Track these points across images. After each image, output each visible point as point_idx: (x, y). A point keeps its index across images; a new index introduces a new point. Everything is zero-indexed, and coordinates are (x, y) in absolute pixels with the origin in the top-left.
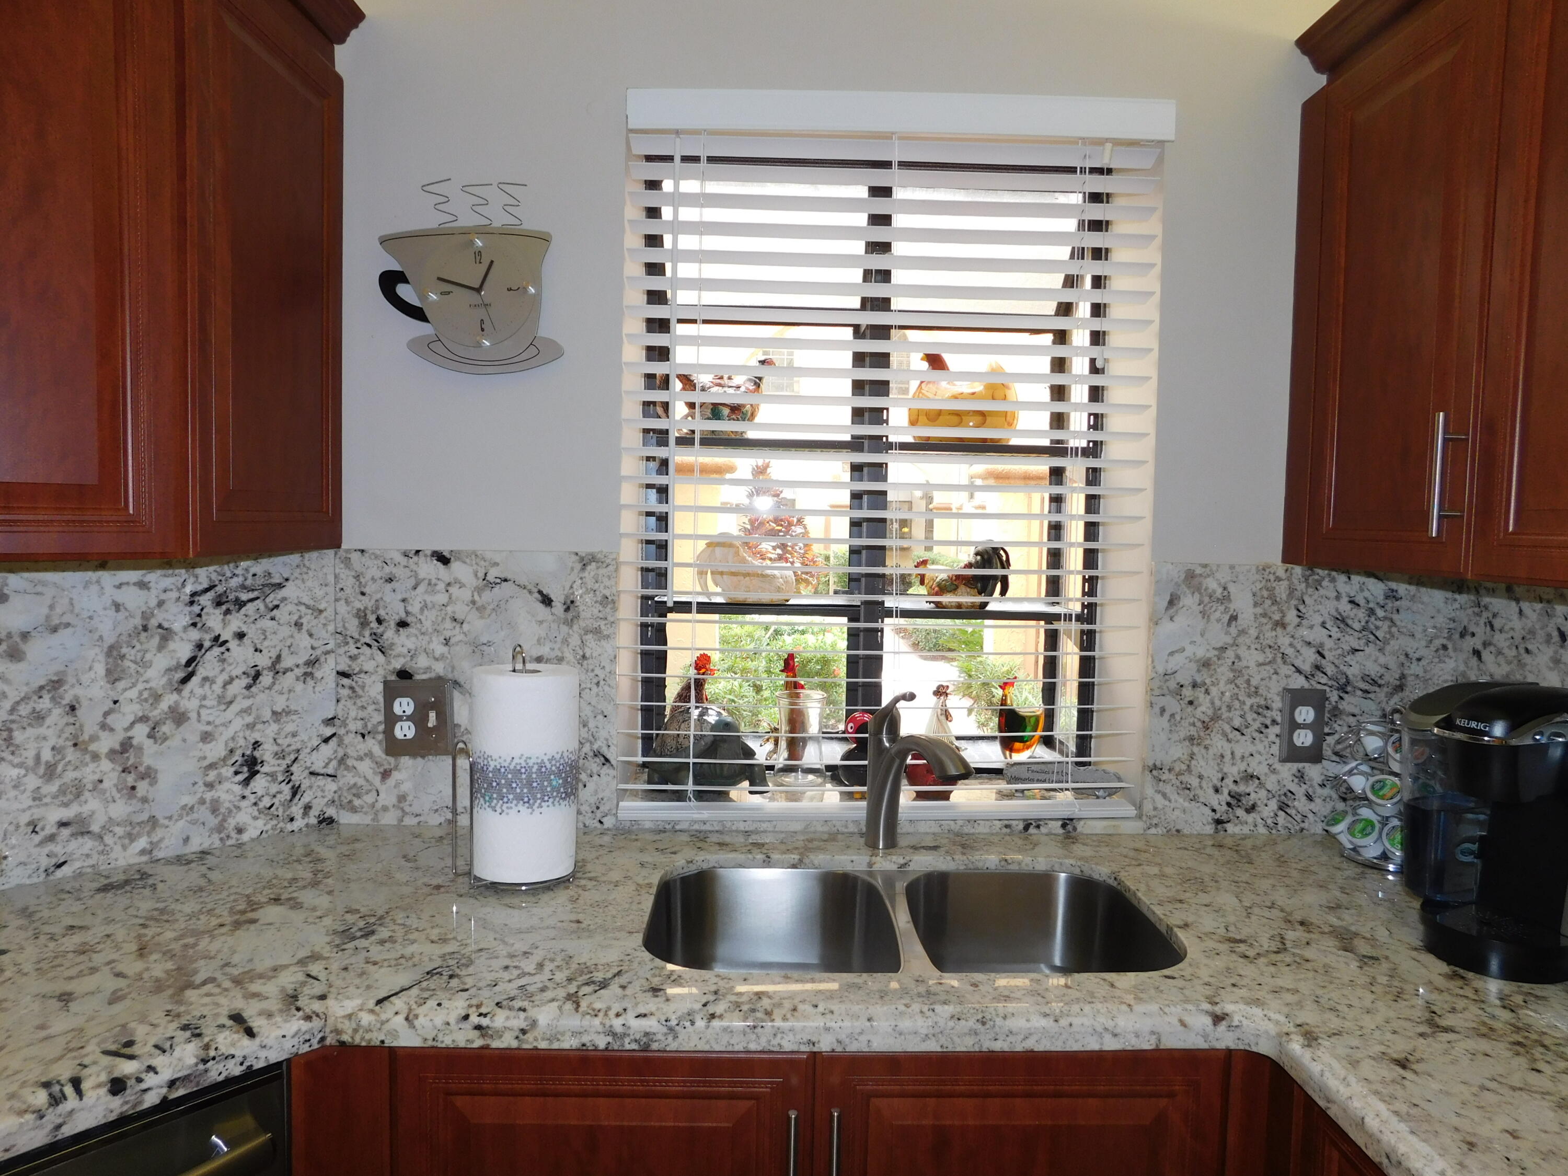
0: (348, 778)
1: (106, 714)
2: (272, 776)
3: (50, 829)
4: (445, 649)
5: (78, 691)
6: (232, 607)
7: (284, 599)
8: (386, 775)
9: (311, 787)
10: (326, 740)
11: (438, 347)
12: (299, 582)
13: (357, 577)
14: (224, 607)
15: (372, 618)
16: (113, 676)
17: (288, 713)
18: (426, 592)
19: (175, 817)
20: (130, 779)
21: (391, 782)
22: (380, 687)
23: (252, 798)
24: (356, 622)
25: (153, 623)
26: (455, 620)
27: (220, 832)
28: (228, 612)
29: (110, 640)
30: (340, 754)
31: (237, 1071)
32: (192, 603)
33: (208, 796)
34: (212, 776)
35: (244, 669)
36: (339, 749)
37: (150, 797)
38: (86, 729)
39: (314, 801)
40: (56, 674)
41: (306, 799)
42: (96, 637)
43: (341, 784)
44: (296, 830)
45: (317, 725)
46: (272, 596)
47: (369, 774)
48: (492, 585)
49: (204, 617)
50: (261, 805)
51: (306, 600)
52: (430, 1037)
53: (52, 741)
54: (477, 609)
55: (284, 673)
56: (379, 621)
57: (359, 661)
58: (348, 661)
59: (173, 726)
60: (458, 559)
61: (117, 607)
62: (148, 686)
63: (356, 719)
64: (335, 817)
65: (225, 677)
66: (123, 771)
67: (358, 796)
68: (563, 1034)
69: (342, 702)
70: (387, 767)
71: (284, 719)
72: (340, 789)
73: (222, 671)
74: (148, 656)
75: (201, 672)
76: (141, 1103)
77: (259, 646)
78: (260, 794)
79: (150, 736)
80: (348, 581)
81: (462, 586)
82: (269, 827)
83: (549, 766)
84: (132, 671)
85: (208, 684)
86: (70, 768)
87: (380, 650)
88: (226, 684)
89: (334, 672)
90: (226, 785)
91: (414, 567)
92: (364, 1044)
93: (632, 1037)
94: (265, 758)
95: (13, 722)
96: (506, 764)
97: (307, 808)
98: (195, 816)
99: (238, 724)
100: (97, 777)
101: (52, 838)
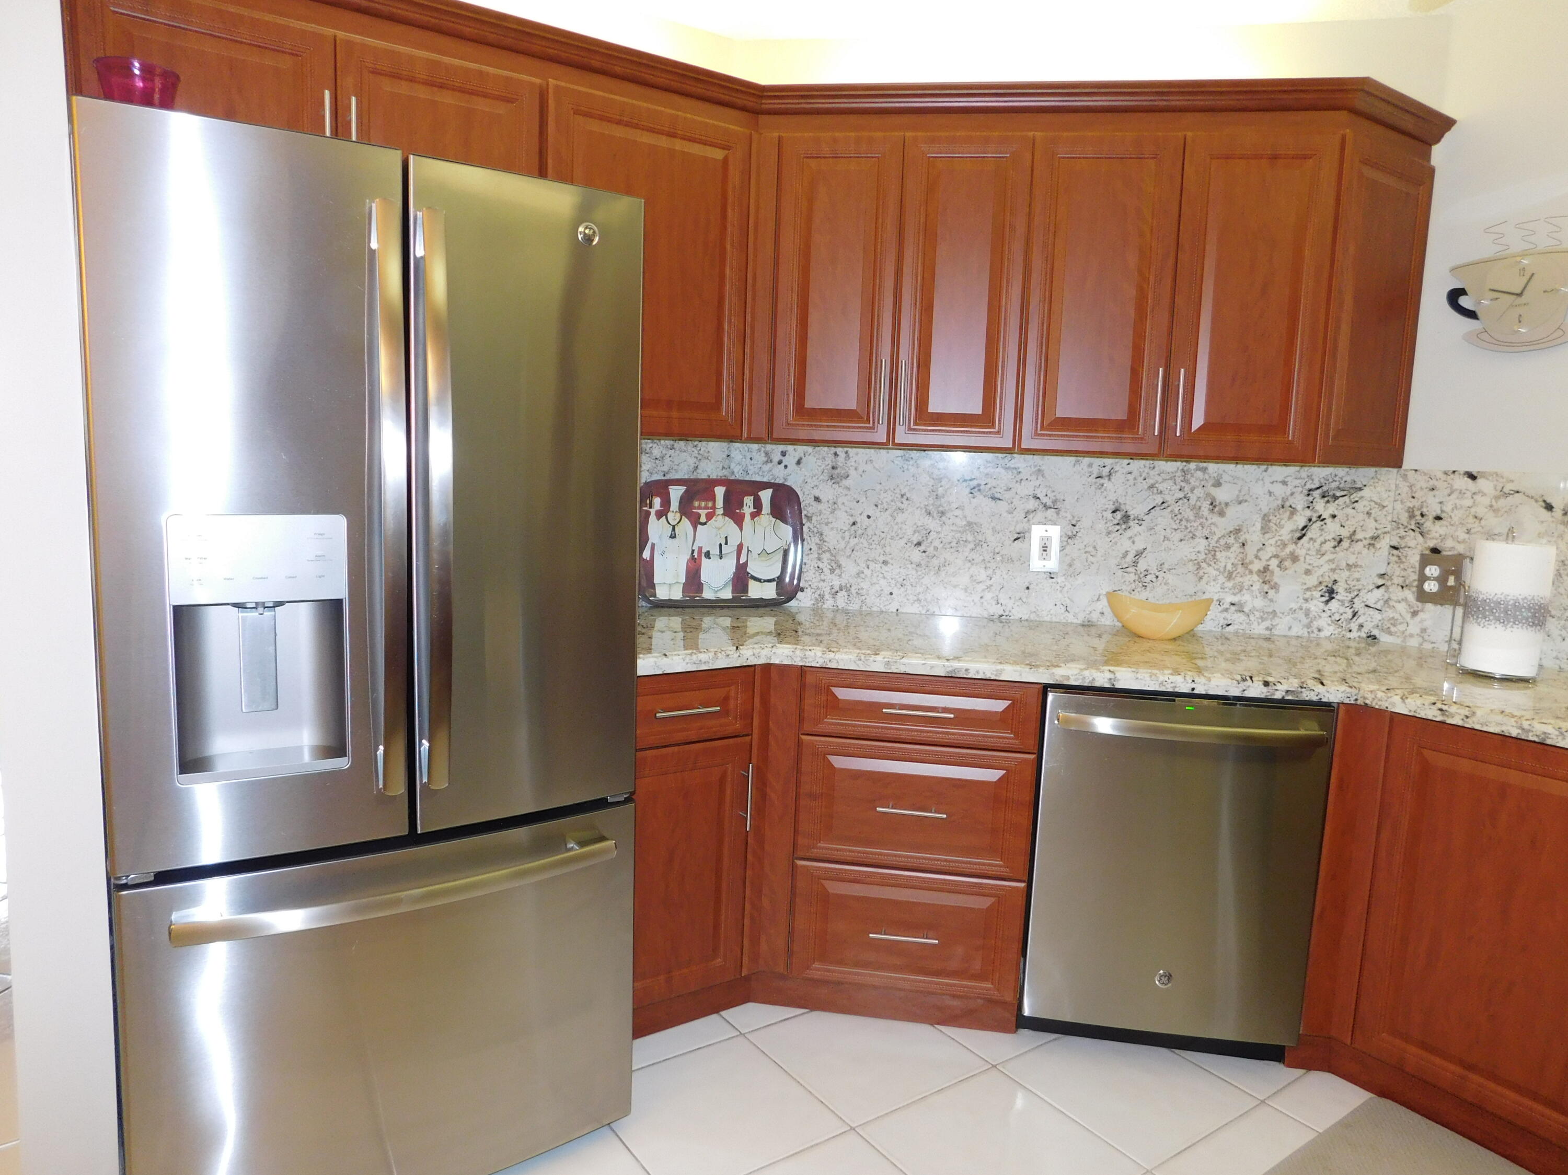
0: (1390, 613)
1: (1259, 550)
2: (1342, 602)
3: (1227, 605)
4: (1467, 536)
5: (1247, 536)
6: (1330, 499)
7: (1362, 497)
8: (1415, 614)
9: (1364, 614)
10: (1378, 587)
11: (1485, 336)
12: (1372, 488)
13: (1411, 487)
14: (1326, 499)
15: (1418, 513)
16: (1265, 530)
17: (1356, 566)
18: (1458, 498)
19: (1286, 614)
20: (1266, 588)
21: (1417, 619)
22: (1418, 558)
23: (1329, 613)
24: (1407, 515)
25: (1287, 504)
26: (1476, 517)
27: (1308, 628)
28: (1328, 502)
29: (1265, 510)
30: (1386, 598)
31: (1315, 698)
32: (1308, 495)
33: (1305, 606)
34: (1308, 594)
35: (1333, 536)
36: (1386, 594)
37: (1274, 600)
38: (1248, 556)
39: (1366, 623)
40: (1238, 526)
41: (1361, 620)
42: (1258, 508)
43: (1384, 616)
44: (1352, 638)
45: (1373, 576)
46: (1354, 495)
47: (1404, 612)
48: (1507, 495)
49: (1314, 503)
50: (1333, 618)
51: (1375, 499)
52: (1413, 709)
53: (1233, 560)
54: (1493, 511)
55: (1357, 542)
56: (1422, 515)
57: (1406, 540)
58: (1399, 540)
59: (1291, 562)
60: (1484, 477)
61: (1270, 493)
62: (1280, 538)
63: (1399, 576)
64: (1377, 636)
65: (1322, 539)
66: (1263, 582)
67: (1394, 625)
68: (1490, 723)
69: (1391, 565)
70: (1416, 609)
71: (1353, 570)
72: (1383, 619)
73: (1321, 535)
74: (1283, 522)
75: (1310, 534)
76: (1274, 694)
77: (1343, 524)
78: (1333, 611)
79: (1279, 566)
80: (1404, 489)
81: (1484, 495)
82: (1336, 632)
83: (1521, 603)
84: (1274, 529)
85: (1311, 542)
86: (1239, 575)
87: (1421, 534)
88: (1322, 543)
89: (1388, 546)
90: (1315, 602)
91: (1451, 482)
92: (1377, 707)
93: (1534, 733)
94: (1339, 591)
95: (1217, 547)
96: (1491, 597)
97: (1361, 626)
98: (1296, 615)
99: (1326, 568)
100: (1251, 583)
101: (1226, 610)
